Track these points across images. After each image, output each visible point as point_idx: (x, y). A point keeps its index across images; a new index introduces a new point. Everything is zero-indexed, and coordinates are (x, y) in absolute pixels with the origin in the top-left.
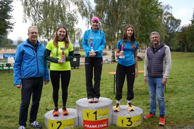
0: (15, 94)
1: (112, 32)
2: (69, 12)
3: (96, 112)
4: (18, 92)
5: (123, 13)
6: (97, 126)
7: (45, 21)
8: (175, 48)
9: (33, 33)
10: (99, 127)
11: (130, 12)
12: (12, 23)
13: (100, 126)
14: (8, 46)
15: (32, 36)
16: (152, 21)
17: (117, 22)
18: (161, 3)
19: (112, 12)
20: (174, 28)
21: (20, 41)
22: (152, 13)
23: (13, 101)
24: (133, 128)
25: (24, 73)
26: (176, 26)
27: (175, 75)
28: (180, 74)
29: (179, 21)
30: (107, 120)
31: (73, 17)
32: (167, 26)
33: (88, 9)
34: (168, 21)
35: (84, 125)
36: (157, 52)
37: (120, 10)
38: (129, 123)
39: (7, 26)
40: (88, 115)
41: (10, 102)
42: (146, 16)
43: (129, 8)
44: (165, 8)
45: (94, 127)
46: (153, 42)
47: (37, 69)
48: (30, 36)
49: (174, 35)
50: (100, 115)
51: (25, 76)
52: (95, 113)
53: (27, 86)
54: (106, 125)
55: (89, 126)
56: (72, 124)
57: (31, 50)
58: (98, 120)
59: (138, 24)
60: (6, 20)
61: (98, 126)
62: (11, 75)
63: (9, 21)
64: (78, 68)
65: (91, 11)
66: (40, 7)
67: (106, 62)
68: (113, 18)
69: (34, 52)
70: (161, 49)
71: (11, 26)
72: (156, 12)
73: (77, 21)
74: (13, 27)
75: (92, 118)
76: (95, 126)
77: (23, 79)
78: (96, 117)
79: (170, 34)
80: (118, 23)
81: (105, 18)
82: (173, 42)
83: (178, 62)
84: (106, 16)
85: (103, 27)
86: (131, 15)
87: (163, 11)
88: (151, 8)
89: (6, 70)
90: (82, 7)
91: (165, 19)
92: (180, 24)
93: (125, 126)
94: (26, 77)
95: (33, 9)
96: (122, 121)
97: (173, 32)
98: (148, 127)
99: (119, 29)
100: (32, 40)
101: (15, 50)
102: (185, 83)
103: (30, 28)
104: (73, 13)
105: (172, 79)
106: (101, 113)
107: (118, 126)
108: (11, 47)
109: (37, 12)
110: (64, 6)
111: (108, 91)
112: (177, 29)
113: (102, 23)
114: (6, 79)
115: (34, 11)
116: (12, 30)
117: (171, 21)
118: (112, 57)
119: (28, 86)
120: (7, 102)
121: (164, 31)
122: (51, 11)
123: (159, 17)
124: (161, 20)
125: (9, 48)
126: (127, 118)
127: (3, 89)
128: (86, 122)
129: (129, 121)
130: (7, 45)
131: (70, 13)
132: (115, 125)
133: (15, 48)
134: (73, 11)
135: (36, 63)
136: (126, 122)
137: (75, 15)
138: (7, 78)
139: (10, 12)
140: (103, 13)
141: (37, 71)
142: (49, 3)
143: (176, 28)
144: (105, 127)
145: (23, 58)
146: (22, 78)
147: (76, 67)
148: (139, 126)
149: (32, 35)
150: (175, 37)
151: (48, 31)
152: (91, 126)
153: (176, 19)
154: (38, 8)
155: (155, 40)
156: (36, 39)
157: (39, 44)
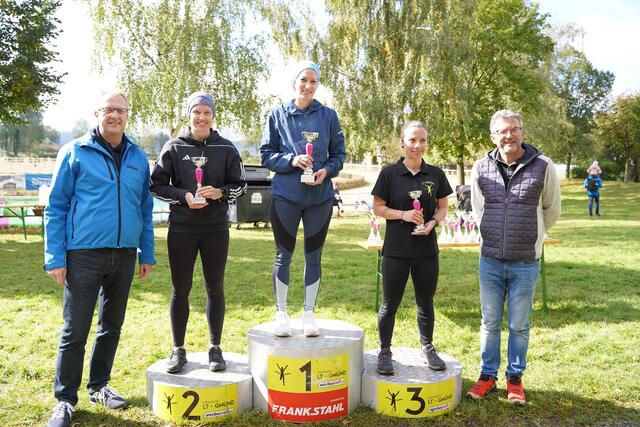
1: (381, 111)
2: (241, 41)
3: (309, 365)
5: (420, 48)
6: (312, 411)
7: (163, 69)
9: (110, 110)
10: (318, 413)
11: (441, 44)
12: (57, 75)
13: (320, 411)
14: (42, 150)
15: (109, 121)
17: (398, 76)
18: (547, 18)
19: (384, 44)
20: (591, 102)
22: (515, 48)
24: (426, 420)
25: (76, 232)
26: (599, 95)
29: (607, 79)
30: (344, 392)
31: (254, 60)
32: (566, 95)
33: (303, 34)
34: (569, 78)
35: (270, 407)
36: (519, 180)
37: (410, 36)
38: (416, 406)
39: (39, 84)
40: (282, 376)
42: (495, 59)
44: (562, 33)
45: (300, 414)
47: (116, 223)
48: (102, 119)
49: (590, 122)
50: (320, 376)
51: (77, 244)
52: (307, 368)
54: (339, 408)
55: (285, 408)
56: (231, 403)
58: (314, 390)
59: (469, 87)
60: (36, 64)
61: (315, 409)
63: (46, 69)
65: (315, 41)
66: (149, 26)
69: (111, 166)
71: (51, 85)
72: (530, 47)
73: (265, 72)
74: (59, 87)
75: (295, 384)
76: (306, 411)
77: (72, 250)
78: (308, 380)
79: (575, 121)
81: (360, 63)
84: (362, 56)
85: (353, 94)
86: (446, 54)
87: (552, 45)
89: (33, 228)
90: (285, 25)
91: (560, 69)
92: (610, 86)
93: (401, 412)
95: (125, 29)
96: (394, 396)
97: (586, 113)
98: (475, 418)
100: (106, 131)
102: (615, 283)
104: (253, 45)
106: (325, 368)
107: (379, 412)
108: (51, 154)
109: (135, 40)
110: (224, 21)
112: (601, 104)
113: (350, 80)
115: (127, 37)
116: (55, 96)
117: (581, 79)
123: (541, 63)
124: (546, 72)
125: (46, 156)
126: (409, 390)
128: (275, 397)
129: (415, 398)
130: (41, 145)
131: (244, 44)
132: (370, 409)
134: (255, 38)
135: (114, 205)
136: (406, 403)
137: (260, 51)
139: (51, 38)
141: (116, 229)
142: (176, 12)
143: (596, 99)
144: (336, 415)
145: (78, 187)
146: (70, 247)
148: (446, 415)
149: (108, 115)
150: (593, 130)
151: (171, 104)
152: (291, 409)
153: (599, 70)
154: (141, 27)
155: (510, 138)
156: (118, 129)
157: (129, 145)
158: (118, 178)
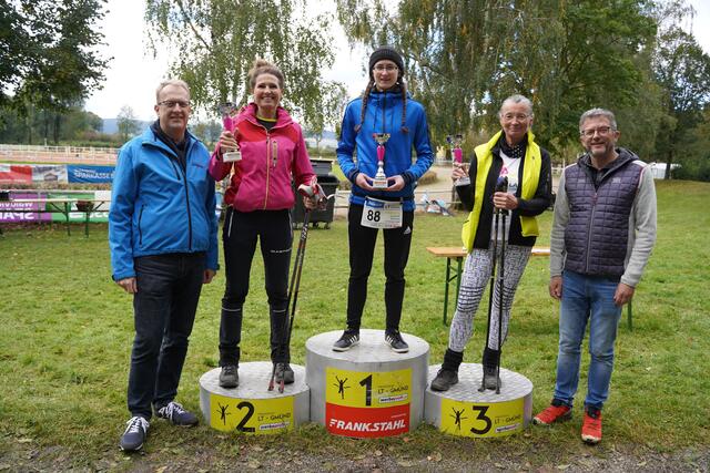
0: (104, 307)
1: (457, 101)
2: (302, 22)
3: (370, 378)
4: (116, 302)
5: (502, 31)
6: (371, 427)
7: (217, 52)
8: (695, 169)
9: (172, 103)
10: (378, 429)
11: (526, 26)
12: (103, 60)
13: (380, 427)
14: (84, 139)
15: (170, 116)
16: (612, 63)
17: (477, 62)
19: (462, 26)
20: (699, 92)
21: (127, 121)
22: (611, 30)
23: (98, 329)
24: (492, 441)
25: (144, 237)
27: (681, 267)
28: (697, 267)
30: (406, 408)
31: (317, 43)
32: (669, 83)
33: (372, 13)
34: (674, 65)
35: (328, 421)
36: (607, 185)
37: (491, 17)
38: (482, 425)
39: (83, 68)
40: (341, 389)
41: (87, 331)
42: (588, 42)
43: (527, 11)
44: (667, 13)
45: (359, 429)
46: (590, 148)
47: (187, 225)
48: (163, 113)
49: (697, 116)
50: (381, 391)
51: (146, 250)
52: (367, 382)
53: (153, 281)
54: (400, 424)
55: (344, 423)
56: (288, 415)
57: (166, 162)
58: (374, 405)
59: (556, 74)
60: (80, 47)
61: (375, 425)
62: (92, 241)
63: (91, 53)
64: (327, 228)
65: (384, 21)
66: (202, 4)
67: (429, 210)
68: (462, 46)
69: (177, 167)
70: (620, 174)
71: (97, 70)
72: (628, 29)
73: (329, 57)
75: (354, 398)
76: (365, 427)
77: (140, 257)
78: (369, 394)
79: (679, 114)
80: (482, 67)
81: (434, 46)
82: (693, 145)
83: (703, 219)
84: (436, 39)
85: (426, 81)
86: (531, 38)
87: (656, 26)
88: (611, 12)
89: (76, 224)
90: (352, 4)
91: (664, 54)
93: (465, 431)
94: (150, 253)
95: (177, 8)
96: (458, 415)
97: (692, 105)
98: (544, 440)
99: (484, 89)
100: (167, 127)
101: (108, 153)
103: (164, 85)
104: (316, 26)
105: (662, 282)
106: (386, 383)
107: (443, 430)
108: (94, 143)
109: (188, 20)
111: (424, 314)
113: (422, 65)
114: (76, 253)
116: (101, 83)
117: (688, 65)
118: (453, 192)
119: (156, 281)
120: (78, 333)
121: (657, 101)
122: (236, 17)
123: (641, 48)
124: (646, 57)
125: (88, 146)
126: (475, 408)
127: (68, 287)
128: (334, 411)
129: (481, 417)
130: (83, 133)
131: (305, 25)
132: (433, 427)
133: (108, 147)
134: (318, 19)
135: (183, 207)
136: (471, 421)
137: (323, 33)
138: (80, 250)
139: (96, 19)
140: (426, 30)
141: (187, 233)
143: (705, 89)
144: (397, 431)
145: (142, 188)
146: (137, 254)
147: (322, 225)
148: (514, 436)
149: (170, 109)
150: (700, 125)
151: (224, 91)
152: (350, 424)
154: (194, 6)
155: (597, 139)
156: (180, 125)
157: (193, 141)
158: (185, 178)
